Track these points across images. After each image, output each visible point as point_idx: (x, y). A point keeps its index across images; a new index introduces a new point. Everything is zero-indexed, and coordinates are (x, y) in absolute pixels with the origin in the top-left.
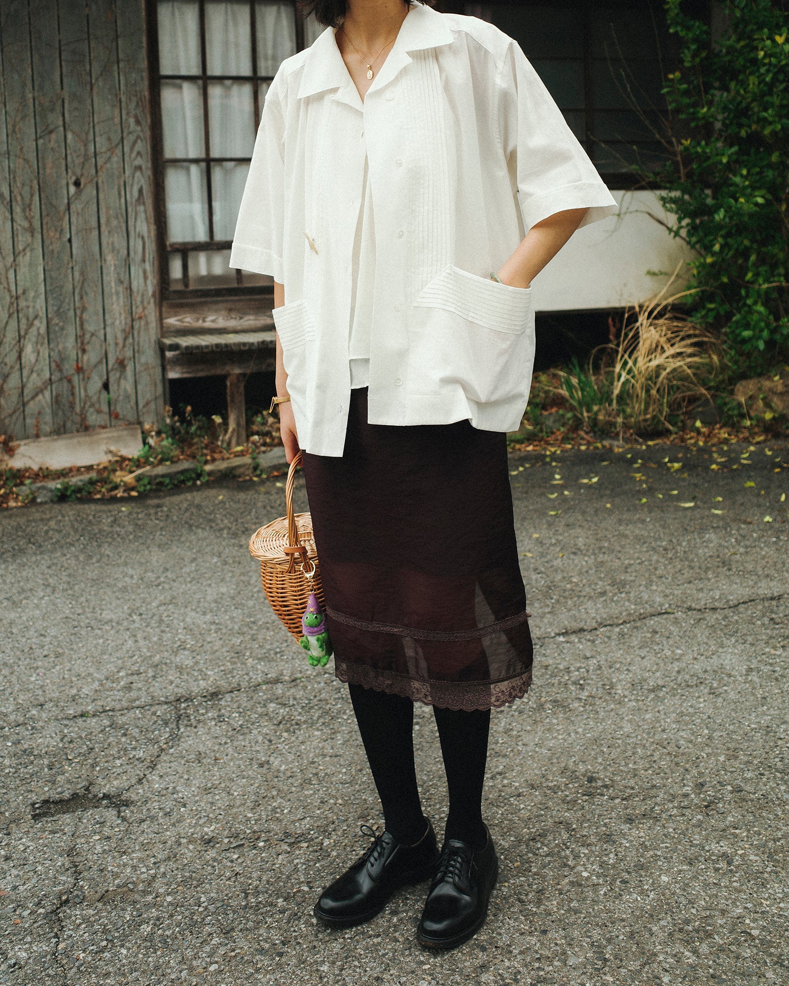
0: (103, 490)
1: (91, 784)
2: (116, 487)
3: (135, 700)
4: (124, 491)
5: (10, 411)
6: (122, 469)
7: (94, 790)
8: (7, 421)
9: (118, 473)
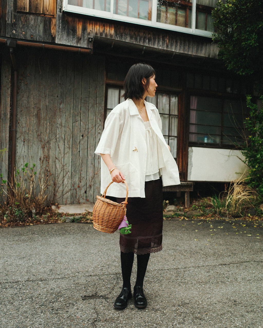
0: (84, 220)
1: (97, 293)
2: (88, 220)
3: (104, 273)
4: (90, 221)
5: (59, 197)
6: (89, 215)
7: (98, 294)
8: (58, 200)
9: (88, 216)
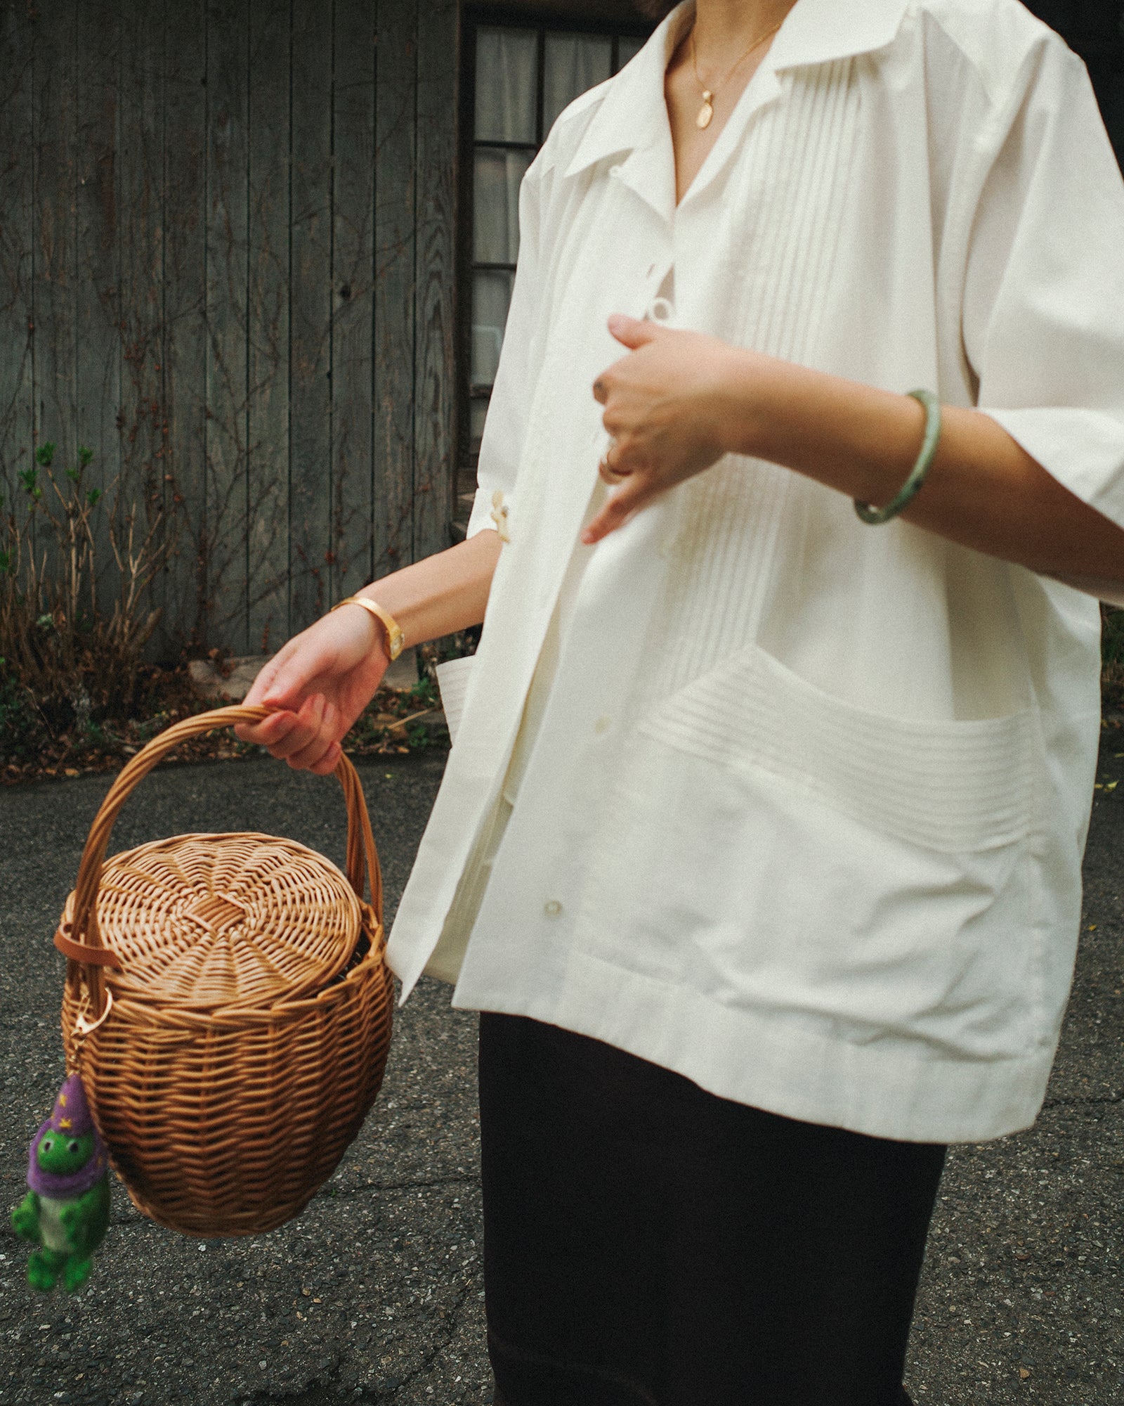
0: (358, 741)
1: (341, 1360)
2: (377, 738)
3: (414, 1168)
4: (389, 745)
5: (228, 615)
6: (387, 711)
7: (346, 1373)
8: (222, 628)
9: (380, 716)
